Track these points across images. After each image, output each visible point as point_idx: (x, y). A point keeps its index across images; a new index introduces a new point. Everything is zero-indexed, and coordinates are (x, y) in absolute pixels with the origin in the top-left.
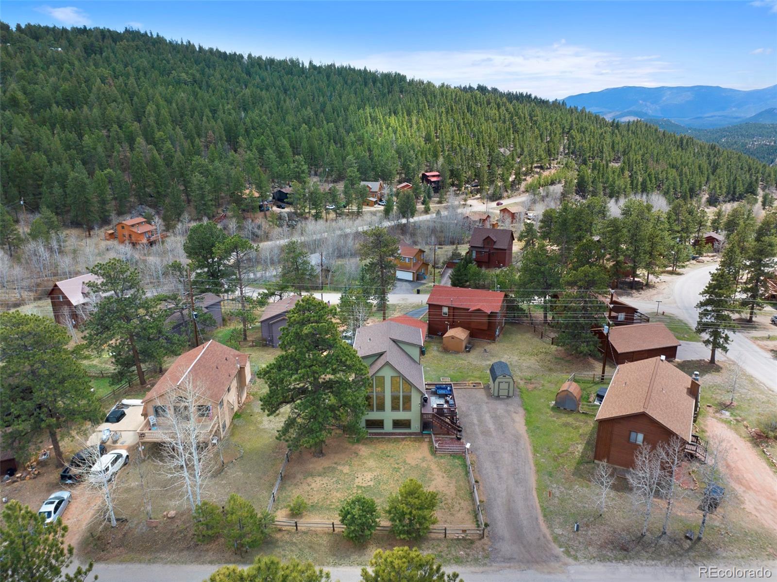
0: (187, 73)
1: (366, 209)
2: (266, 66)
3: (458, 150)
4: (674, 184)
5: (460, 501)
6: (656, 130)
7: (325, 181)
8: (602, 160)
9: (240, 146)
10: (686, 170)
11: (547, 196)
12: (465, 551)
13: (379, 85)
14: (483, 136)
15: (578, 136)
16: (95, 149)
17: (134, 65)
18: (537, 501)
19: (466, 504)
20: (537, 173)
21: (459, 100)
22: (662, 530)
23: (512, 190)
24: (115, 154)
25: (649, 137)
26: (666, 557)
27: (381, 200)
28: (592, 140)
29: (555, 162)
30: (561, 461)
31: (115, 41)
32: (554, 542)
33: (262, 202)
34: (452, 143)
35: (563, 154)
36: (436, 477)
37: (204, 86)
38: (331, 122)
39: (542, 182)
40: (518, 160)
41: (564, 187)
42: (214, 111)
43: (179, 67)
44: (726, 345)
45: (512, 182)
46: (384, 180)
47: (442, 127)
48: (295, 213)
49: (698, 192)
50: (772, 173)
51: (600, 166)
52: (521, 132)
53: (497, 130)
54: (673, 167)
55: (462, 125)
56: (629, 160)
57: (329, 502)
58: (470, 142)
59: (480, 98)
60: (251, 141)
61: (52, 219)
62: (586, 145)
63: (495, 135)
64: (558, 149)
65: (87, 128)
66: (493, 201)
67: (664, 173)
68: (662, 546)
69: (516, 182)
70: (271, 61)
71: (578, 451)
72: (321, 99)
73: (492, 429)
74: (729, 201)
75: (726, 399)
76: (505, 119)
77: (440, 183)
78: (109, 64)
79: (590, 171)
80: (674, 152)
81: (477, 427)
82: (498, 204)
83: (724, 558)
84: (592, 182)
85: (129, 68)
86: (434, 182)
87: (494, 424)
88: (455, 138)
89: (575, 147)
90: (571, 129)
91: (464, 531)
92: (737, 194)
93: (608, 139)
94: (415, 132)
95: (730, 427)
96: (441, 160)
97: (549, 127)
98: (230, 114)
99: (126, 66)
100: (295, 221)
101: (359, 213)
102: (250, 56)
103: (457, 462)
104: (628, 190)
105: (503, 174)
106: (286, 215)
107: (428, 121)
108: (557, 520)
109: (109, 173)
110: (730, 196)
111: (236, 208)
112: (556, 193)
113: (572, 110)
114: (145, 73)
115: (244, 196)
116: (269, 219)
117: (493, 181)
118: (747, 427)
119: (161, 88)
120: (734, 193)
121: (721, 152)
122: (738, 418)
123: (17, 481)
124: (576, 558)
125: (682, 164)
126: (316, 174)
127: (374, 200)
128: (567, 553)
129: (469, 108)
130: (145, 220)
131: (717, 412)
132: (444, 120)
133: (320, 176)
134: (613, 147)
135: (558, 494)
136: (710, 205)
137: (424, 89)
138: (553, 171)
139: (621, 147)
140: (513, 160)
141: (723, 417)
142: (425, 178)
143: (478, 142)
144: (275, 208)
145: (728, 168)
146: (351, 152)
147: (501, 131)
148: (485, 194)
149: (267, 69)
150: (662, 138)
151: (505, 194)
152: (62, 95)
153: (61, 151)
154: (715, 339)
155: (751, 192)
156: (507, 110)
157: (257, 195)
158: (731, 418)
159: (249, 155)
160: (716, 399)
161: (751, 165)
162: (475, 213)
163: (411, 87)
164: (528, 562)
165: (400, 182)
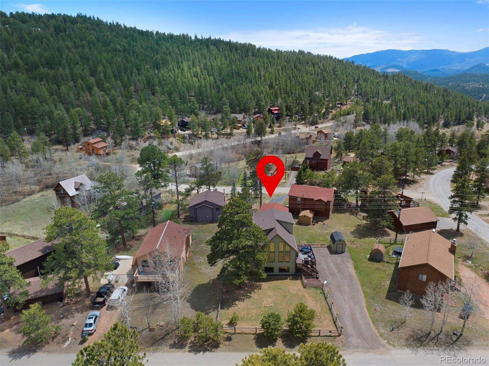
0: (120, 45)
1: (235, 131)
2: (168, 39)
3: (290, 93)
4: (423, 114)
5: (324, 314)
6: (411, 79)
7: (209, 114)
8: (378, 99)
9: (157, 92)
10: (430, 105)
11: (345, 122)
12: (331, 343)
13: (239, 51)
14: (305, 84)
15: (363, 84)
16: (68, 95)
17: (87, 39)
18: (368, 314)
19: (328, 316)
20: (339, 107)
21: (289, 61)
22: (440, 330)
23: (324, 118)
24: (81, 98)
25: (406, 84)
26: (444, 345)
27: (244, 126)
28: (372, 86)
29: (350, 100)
30: (378, 290)
31: (72, 23)
32: (381, 337)
33: (173, 127)
34: (287, 89)
35: (354, 95)
36: (308, 300)
37: (131, 53)
38: (211, 76)
39: (342, 113)
40: (327, 99)
41: (356, 116)
42: (138, 70)
43: (115, 41)
44: (466, 221)
45: (323, 113)
46: (245, 112)
47: (280, 79)
48: (193, 134)
49: (438, 119)
50: (483, 107)
51: (377, 103)
52: (328, 81)
53: (313, 80)
54: (422, 104)
55: (291, 77)
56: (395, 99)
57: (250, 316)
58: (297, 88)
59: (302, 59)
60: (163, 89)
61: (46, 140)
62: (369, 89)
63: (313, 84)
64: (351, 92)
65: (62, 81)
66: (313, 125)
67: (417, 107)
68: (441, 339)
69: (326, 113)
70: (171, 36)
71: (387, 285)
72: (204, 61)
73: (336, 272)
74: (457, 125)
75: (469, 253)
76: (318, 73)
77: (280, 115)
78: (72, 39)
79: (371, 106)
80: (422, 94)
81: (327, 271)
82: (316, 128)
83: (476, 345)
84: (373, 113)
85: (84, 42)
86: (276, 114)
87: (337, 269)
88: (288, 86)
89: (361, 91)
90: (358, 79)
91: (330, 332)
92: (462, 120)
93: (382, 86)
94: (263, 82)
95: (472, 270)
96: (280, 100)
97: (345, 78)
98: (148, 71)
99: (82, 40)
100: (193, 140)
101: (231, 135)
102: (157, 32)
103: (319, 291)
104: (395, 118)
105: (318, 109)
106: (187, 136)
107: (271, 75)
108: (381, 325)
109: (78, 110)
110: (457, 121)
111: (157, 132)
112: (351, 120)
113: (358, 67)
114: (94, 45)
115: (162, 124)
116: (177, 138)
117: (313, 113)
118: (482, 270)
119: (105, 55)
120: (460, 119)
121: (451, 93)
122: (476, 264)
123: (66, 305)
124: (394, 346)
125: (428, 101)
126: (203, 109)
127: (240, 125)
128: (389, 343)
129: (295, 66)
130: (102, 140)
131: (464, 261)
132: (281, 74)
133: (206, 110)
134: (385, 91)
135: (379, 310)
136: (445, 127)
137: (267, 54)
138: (348, 106)
139: (390, 91)
140: (324, 99)
141: (468, 264)
142: (270, 111)
143: (302, 88)
144: (180, 131)
145: (455, 104)
146: (225, 95)
147: (316, 81)
148: (307, 121)
149: (168, 41)
150: (414, 85)
151: (319, 121)
152: (45, 60)
153: (48, 97)
154: (460, 218)
155: (470, 119)
156: (319, 67)
157: (170, 123)
158: (472, 265)
159: (162, 98)
160: (462, 253)
161: (470, 102)
162: (302, 133)
163: (259, 53)
164: (368, 348)
165: (255, 114)
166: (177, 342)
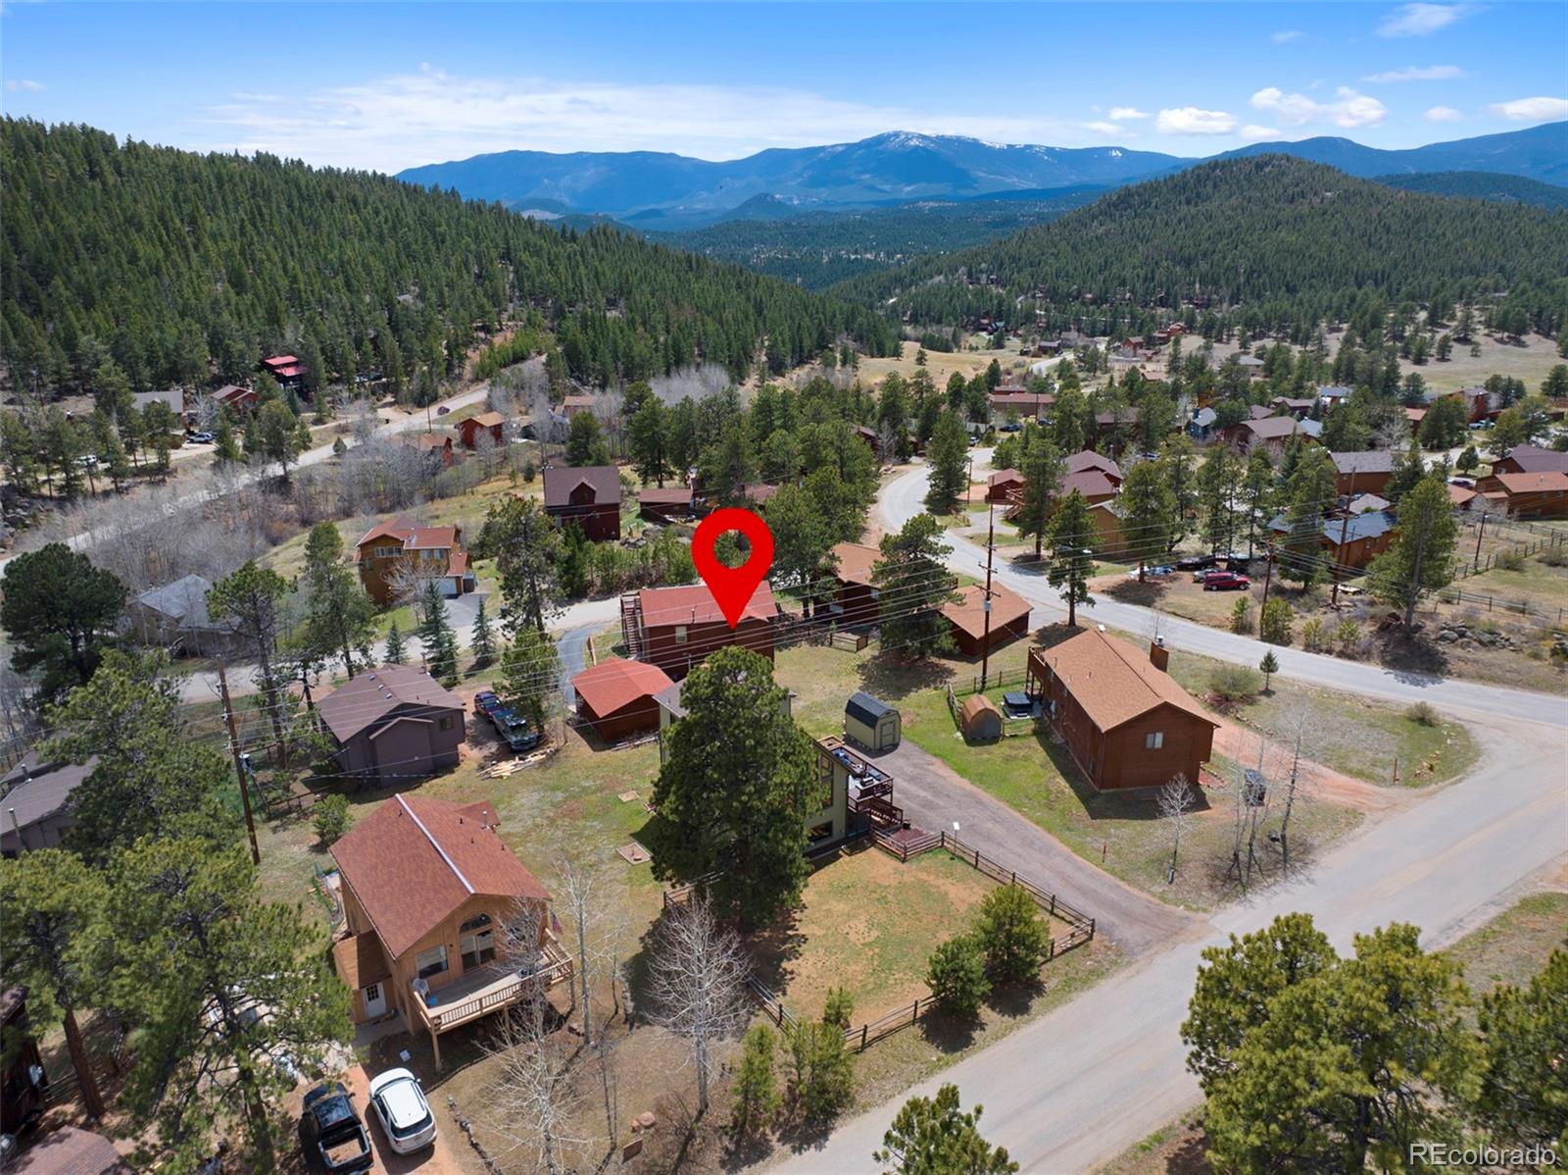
1: (173, 456)
10: (727, 315)
11: (522, 385)
12: (1091, 960)
15: (532, 264)
18: (1093, 866)
20: (483, 341)
23: (451, 380)
26: (1276, 869)
27: (194, 432)
29: (507, 316)
30: (1058, 807)
32: (1165, 903)
35: (514, 299)
36: (943, 888)
39: (498, 357)
40: (442, 318)
41: (547, 364)
46: (183, 384)
49: (752, 353)
52: (422, 258)
53: (376, 256)
54: (706, 313)
56: (636, 304)
62: (554, 280)
63: (379, 267)
64: (503, 289)
66: (429, 405)
68: (1261, 859)
69: (454, 362)
71: (1065, 787)
74: (798, 364)
77: (305, 380)
82: (441, 412)
84: (592, 352)
86: (292, 378)
88: (301, 277)
91: (1072, 936)
92: (806, 351)
96: (291, 331)
97: (473, 246)
101: (163, 470)
108: (1141, 878)
110: (797, 355)
112: (537, 377)
117: (414, 364)
124: (1204, 911)
125: (715, 305)
127: (178, 433)
128: (1190, 909)
138: (510, 335)
148: (404, 393)
151: (442, 389)
154: (1073, 591)
155: (825, 347)
165: (216, 384)
166: (732, 1147)
